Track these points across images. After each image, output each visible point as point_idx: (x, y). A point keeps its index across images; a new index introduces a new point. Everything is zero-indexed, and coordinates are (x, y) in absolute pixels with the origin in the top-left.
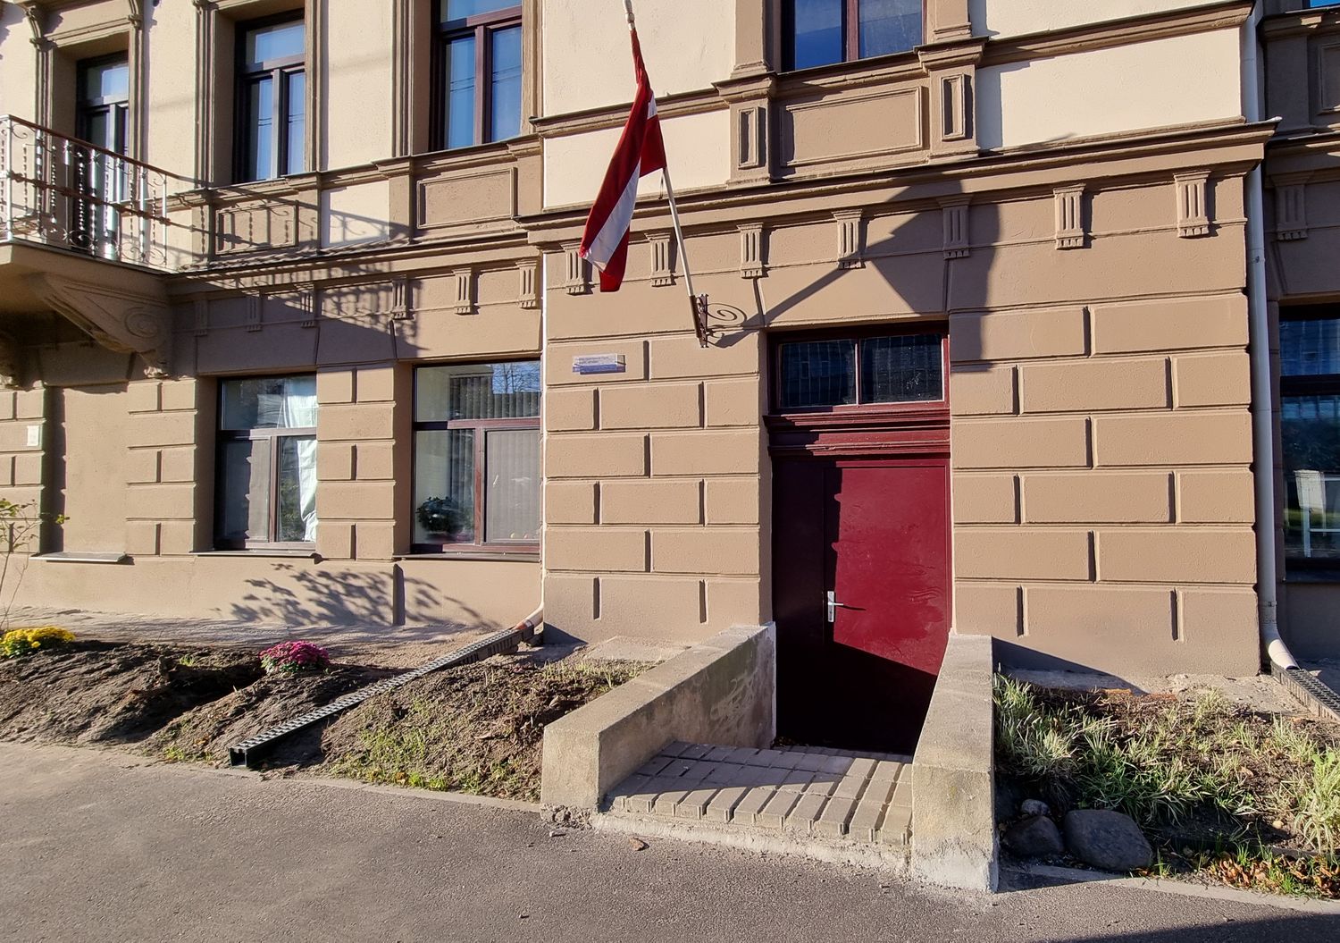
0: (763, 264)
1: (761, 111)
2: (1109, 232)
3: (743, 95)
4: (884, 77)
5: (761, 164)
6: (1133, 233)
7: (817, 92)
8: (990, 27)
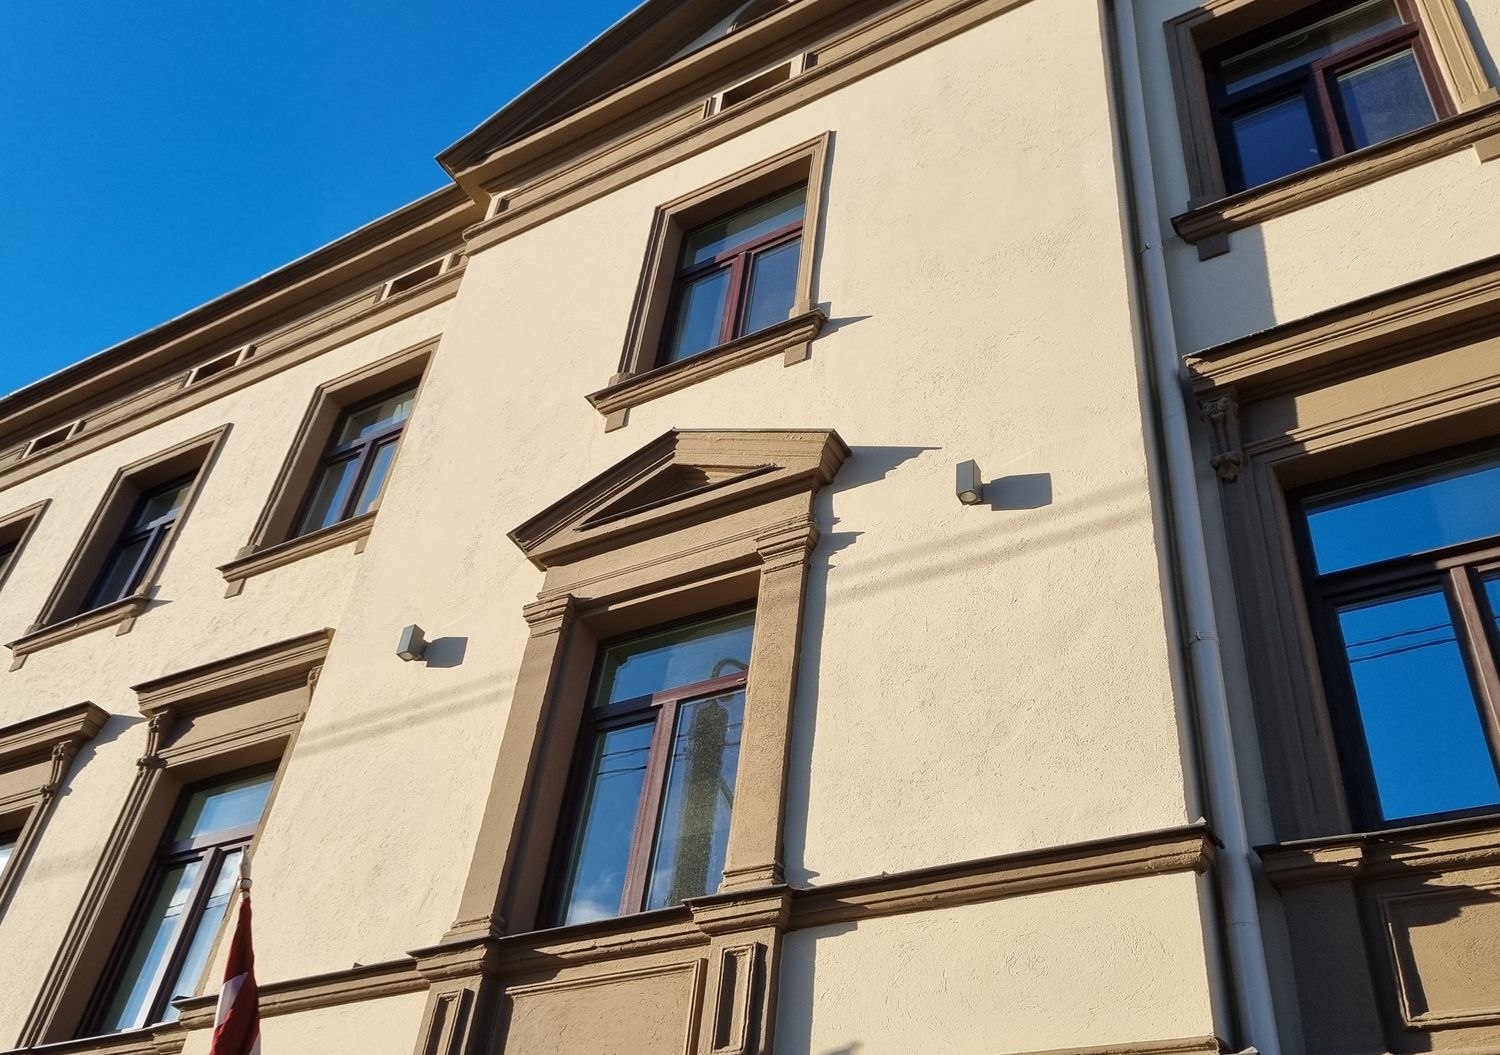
1: (467, 996)
3: (448, 970)
4: (649, 943)
7: (556, 965)
8: (808, 865)
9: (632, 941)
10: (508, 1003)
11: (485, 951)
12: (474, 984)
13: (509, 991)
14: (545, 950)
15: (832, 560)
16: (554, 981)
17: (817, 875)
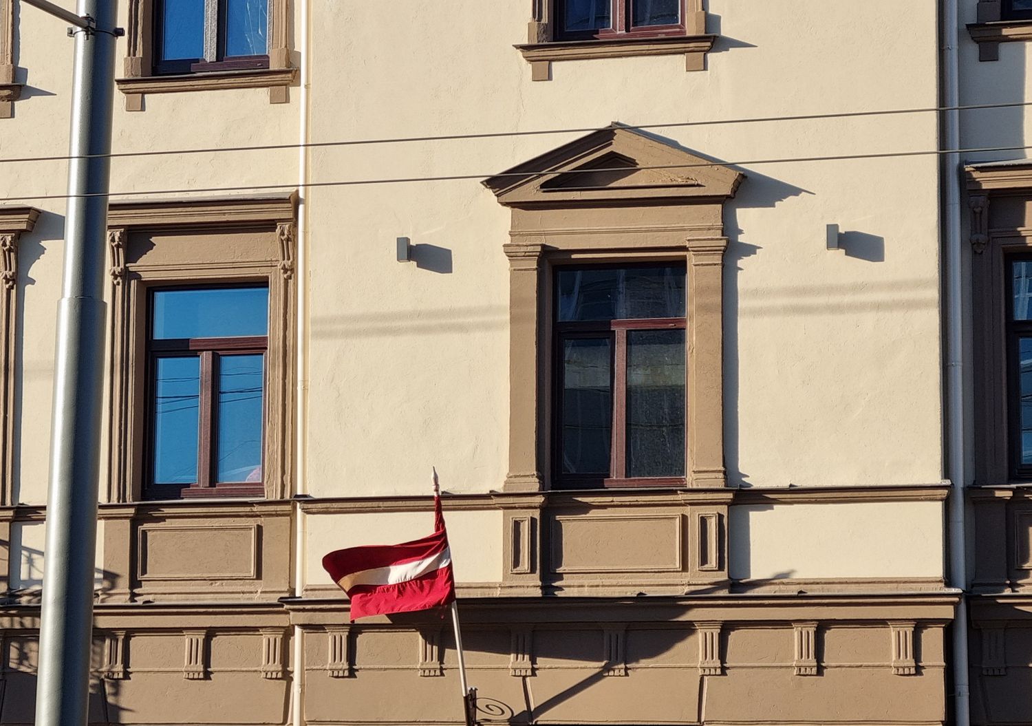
0: (532, 664)
1: (533, 520)
2: (838, 664)
3: (517, 505)
4: (648, 503)
5: (533, 570)
6: (857, 667)
7: (587, 508)
8: (741, 470)
9: (637, 501)
10: (559, 524)
11: (543, 499)
12: (537, 514)
13: (558, 517)
14: (580, 499)
15: (740, 263)
16: (588, 515)
17: (748, 476)
